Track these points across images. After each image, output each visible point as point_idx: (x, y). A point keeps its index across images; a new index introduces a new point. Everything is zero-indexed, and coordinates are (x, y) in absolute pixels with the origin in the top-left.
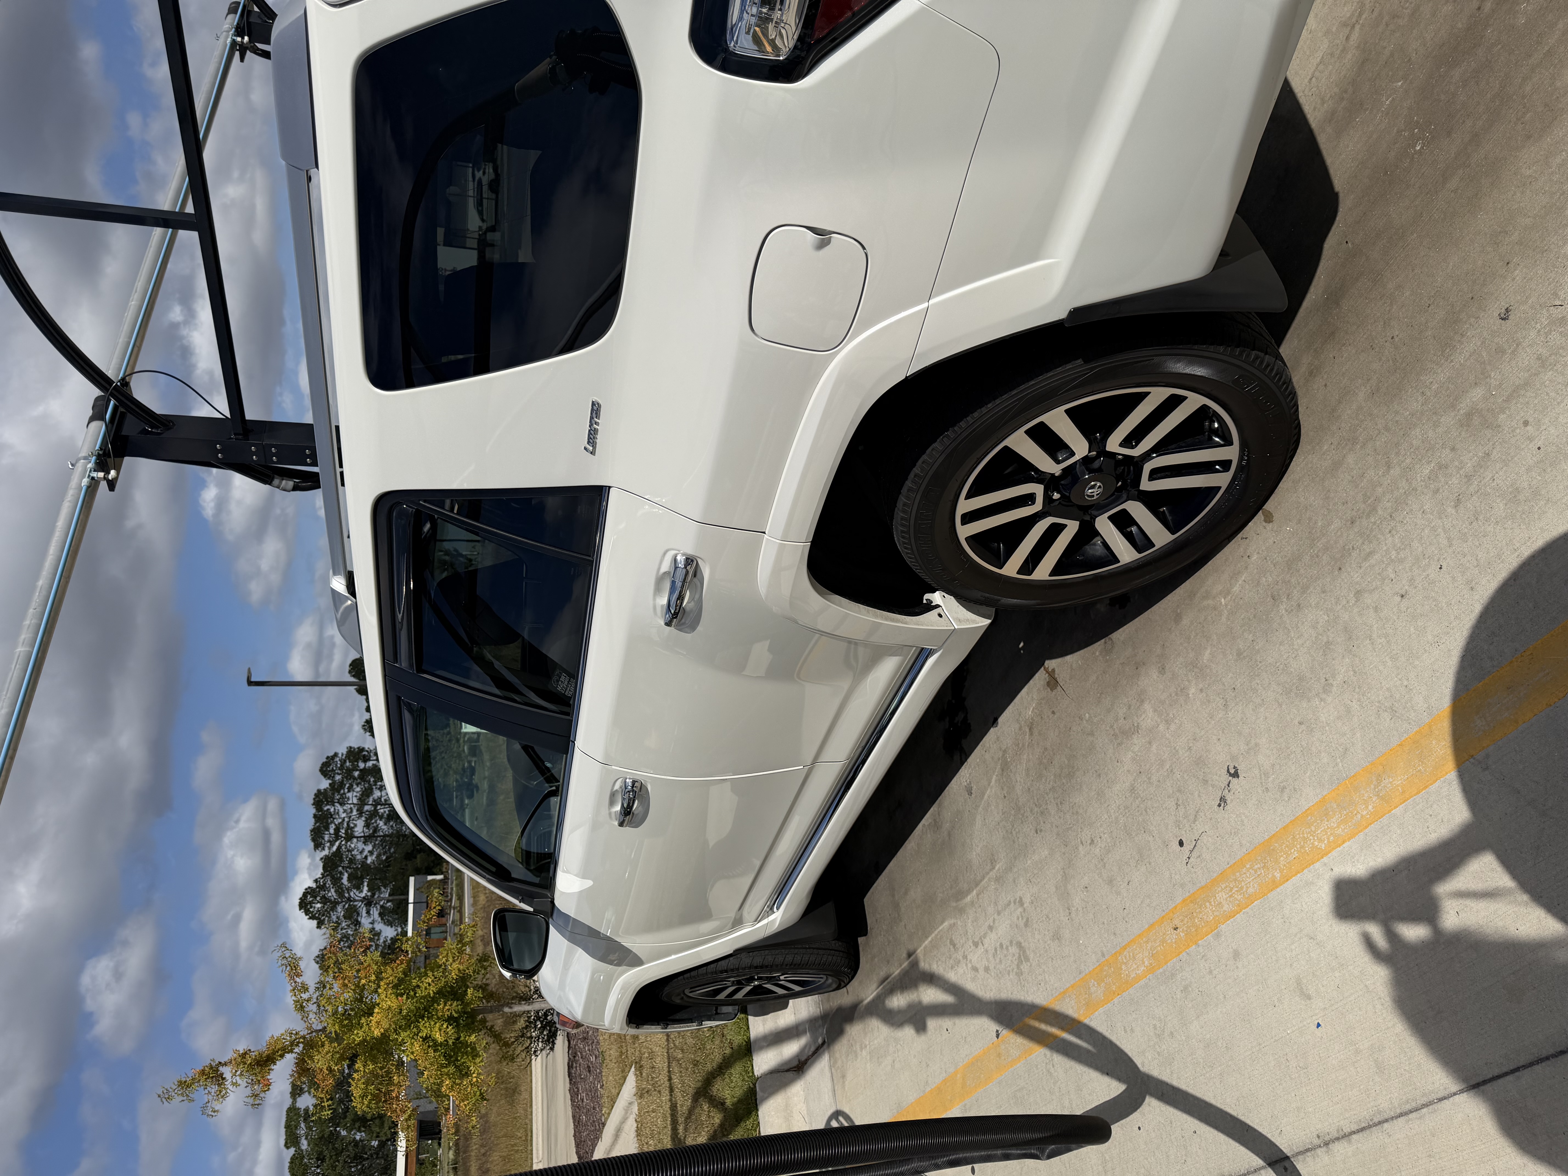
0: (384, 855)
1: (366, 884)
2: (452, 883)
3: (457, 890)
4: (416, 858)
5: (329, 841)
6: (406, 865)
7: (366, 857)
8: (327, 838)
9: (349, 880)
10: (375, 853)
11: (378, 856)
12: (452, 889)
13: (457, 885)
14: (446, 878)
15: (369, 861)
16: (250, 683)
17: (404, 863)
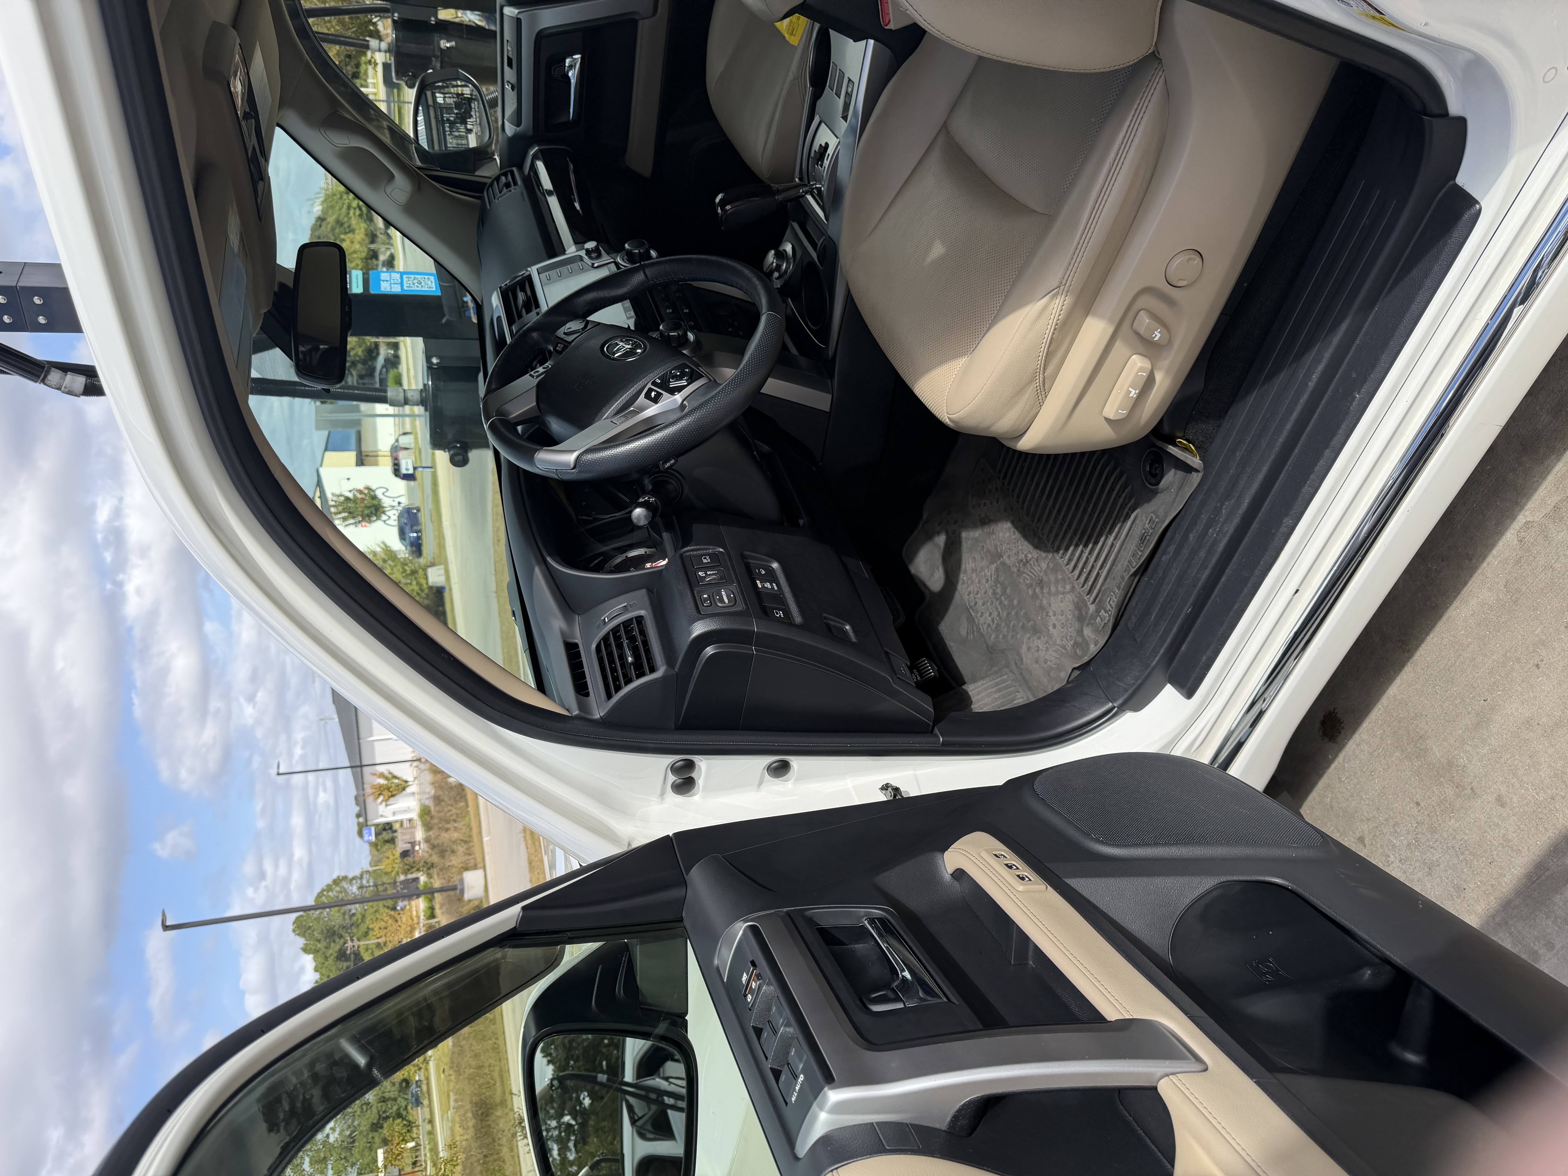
0: (347, 1129)
1: (330, 1167)
2: (425, 1148)
3: (432, 1156)
4: (382, 1127)
5: (284, 1120)
6: (373, 1138)
7: (328, 1136)
8: (281, 1116)
9: (311, 1164)
10: (338, 1130)
11: (342, 1131)
12: (425, 1155)
13: (431, 1150)
14: (418, 1145)
15: (332, 1139)
16: (166, 928)
17: (370, 1136)
